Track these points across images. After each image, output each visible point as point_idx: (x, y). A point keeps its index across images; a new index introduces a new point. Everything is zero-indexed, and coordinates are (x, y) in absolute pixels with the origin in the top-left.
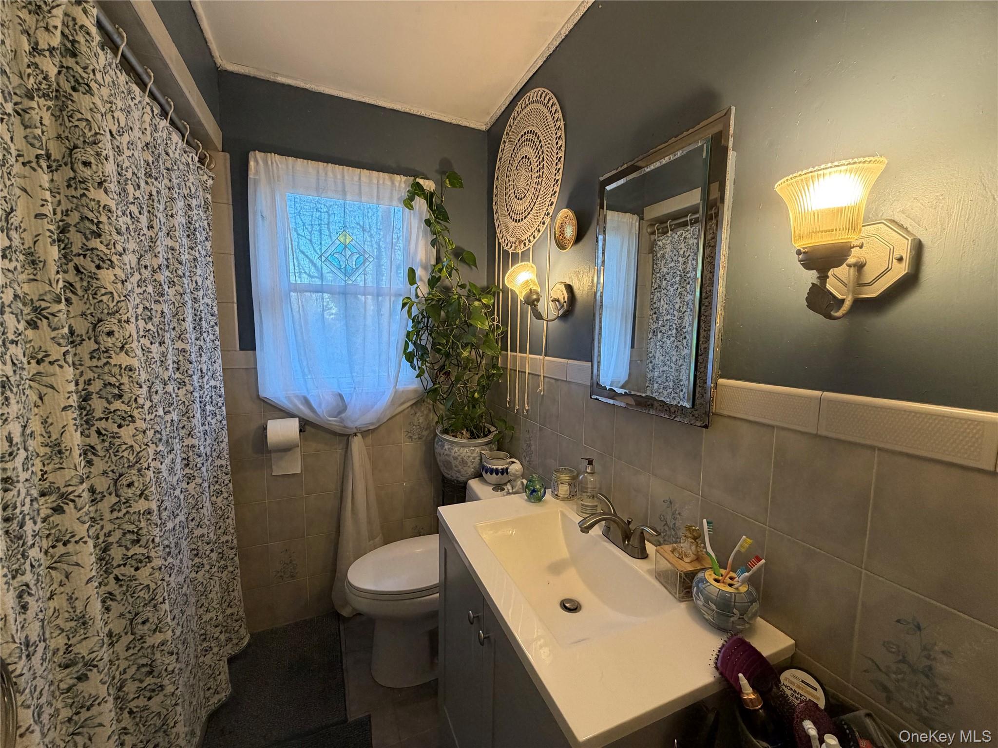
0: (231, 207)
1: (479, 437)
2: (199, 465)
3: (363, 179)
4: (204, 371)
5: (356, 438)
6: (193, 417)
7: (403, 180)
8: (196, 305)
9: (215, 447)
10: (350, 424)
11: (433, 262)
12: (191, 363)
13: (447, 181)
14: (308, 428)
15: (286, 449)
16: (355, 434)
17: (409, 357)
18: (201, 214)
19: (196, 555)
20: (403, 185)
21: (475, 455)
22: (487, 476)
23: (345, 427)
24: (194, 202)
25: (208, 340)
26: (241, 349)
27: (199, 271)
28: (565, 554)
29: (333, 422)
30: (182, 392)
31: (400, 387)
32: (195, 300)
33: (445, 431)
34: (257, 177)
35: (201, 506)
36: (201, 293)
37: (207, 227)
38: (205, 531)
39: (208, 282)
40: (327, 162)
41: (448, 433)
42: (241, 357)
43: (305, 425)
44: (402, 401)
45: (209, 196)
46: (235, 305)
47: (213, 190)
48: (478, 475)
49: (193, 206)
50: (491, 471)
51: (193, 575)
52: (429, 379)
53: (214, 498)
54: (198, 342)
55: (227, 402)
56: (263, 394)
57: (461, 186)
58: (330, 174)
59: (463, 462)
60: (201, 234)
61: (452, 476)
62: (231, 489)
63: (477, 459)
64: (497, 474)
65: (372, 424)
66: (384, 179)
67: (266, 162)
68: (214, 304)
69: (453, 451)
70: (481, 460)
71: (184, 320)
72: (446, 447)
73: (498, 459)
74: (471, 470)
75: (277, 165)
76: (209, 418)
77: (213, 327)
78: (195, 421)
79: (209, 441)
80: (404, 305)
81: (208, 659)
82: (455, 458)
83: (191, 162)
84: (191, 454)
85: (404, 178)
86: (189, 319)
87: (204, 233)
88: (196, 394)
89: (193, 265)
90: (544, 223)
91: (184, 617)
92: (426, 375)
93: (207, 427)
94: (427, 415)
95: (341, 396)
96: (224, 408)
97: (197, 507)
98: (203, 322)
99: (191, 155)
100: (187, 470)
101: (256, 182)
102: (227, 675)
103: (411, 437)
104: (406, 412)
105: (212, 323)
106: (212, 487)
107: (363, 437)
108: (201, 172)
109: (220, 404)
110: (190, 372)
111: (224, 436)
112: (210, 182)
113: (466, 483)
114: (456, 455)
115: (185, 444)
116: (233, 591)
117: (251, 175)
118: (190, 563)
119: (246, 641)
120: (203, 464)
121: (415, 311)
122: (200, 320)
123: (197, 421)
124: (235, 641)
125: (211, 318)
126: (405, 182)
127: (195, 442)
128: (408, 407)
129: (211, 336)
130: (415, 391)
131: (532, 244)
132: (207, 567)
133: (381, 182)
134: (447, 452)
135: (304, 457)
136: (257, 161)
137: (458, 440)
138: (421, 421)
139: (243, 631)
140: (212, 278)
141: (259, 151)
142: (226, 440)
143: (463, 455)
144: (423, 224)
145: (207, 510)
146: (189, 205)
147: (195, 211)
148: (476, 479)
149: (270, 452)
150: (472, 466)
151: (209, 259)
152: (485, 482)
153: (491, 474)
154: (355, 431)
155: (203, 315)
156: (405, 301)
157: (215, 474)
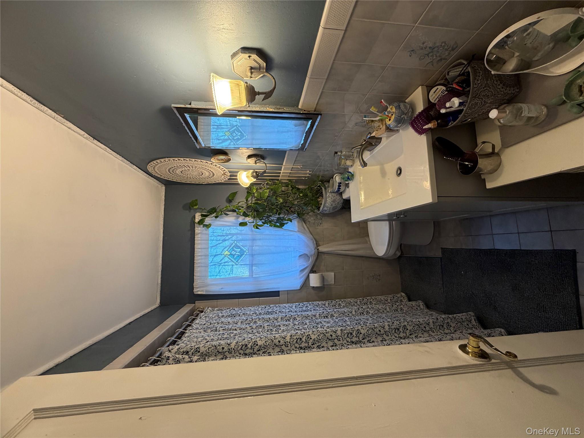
0: (218, 300)
1: (322, 193)
2: (327, 312)
3: (199, 247)
4: (289, 310)
5: (320, 249)
6: (308, 315)
7: (197, 229)
8: (262, 314)
9: (320, 306)
10: (313, 252)
11: (235, 214)
12: (286, 316)
13: (195, 207)
14: (314, 270)
15: (323, 279)
16: (318, 249)
17: (282, 225)
18: (224, 312)
19: (363, 313)
20: (200, 229)
21: (331, 196)
22: (341, 190)
23: (314, 254)
24: (220, 315)
25: (276, 309)
26: (279, 296)
27: (248, 313)
28: (377, 168)
29: (311, 260)
30: (298, 319)
31: (296, 229)
32: (260, 314)
33: (319, 208)
34: (205, 291)
35: (343, 312)
36: (257, 312)
37: (229, 310)
38: (354, 310)
39: (252, 309)
40: (194, 262)
41: (320, 207)
42: (282, 297)
43: (312, 271)
44: (303, 228)
45: (216, 309)
46: (260, 298)
47: (213, 307)
48: (341, 194)
49: (222, 315)
50: (339, 189)
51: (370, 315)
52: (293, 216)
53: (341, 307)
54: (277, 313)
55: (302, 302)
56: (299, 288)
57: (197, 200)
58: (199, 261)
59: (334, 201)
60: (233, 312)
61: (340, 206)
62: (338, 300)
63: (333, 194)
64: (341, 186)
65: (313, 242)
66: (198, 237)
67: (198, 288)
68: (261, 307)
69: (328, 206)
70: (333, 192)
71: (269, 318)
72: (326, 209)
73: (333, 185)
74: (338, 197)
75: (198, 283)
76: (308, 309)
77: (270, 307)
78: (309, 314)
79: (318, 309)
80: (257, 228)
81: (405, 309)
82: (332, 205)
83: (205, 316)
84: (322, 315)
85: (196, 228)
86: (269, 316)
87: (232, 311)
88: (299, 314)
89: (246, 315)
90: (216, 165)
91: (385, 318)
92: (291, 217)
93: (312, 309)
94: (310, 216)
95: (300, 256)
96: (304, 303)
97: (344, 313)
98: (269, 311)
99: (201, 316)
100: (329, 317)
101: (206, 291)
102: (413, 302)
103: (320, 224)
104: (308, 226)
105: (269, 307)
106: (337, 307)
107: (319, 246)
108: (206, 312)
109: (303, 304)
110: (290, 316)
111: (316, 303)
112: (210, 308)
113: (344, 200)
114: (330, 204)
115: (318, 318)
116: (381, 299)
117: (204, 293)
118: (365, 315)
119: (403, 294)
120: (327, 311)
121: (260, 223)
122: (268, 312)
123: (310, 313)
124: (402, 298)
125: (267, 308)
126: (198, 228)
127: (318, 314)
128: (306, 225)
129: (274, 308)
130: (298, 222)
131: (226, 169)
132: (368, 309)
133: (199, 239)
134: (329, 208)
135: (328, 271)
136: (198, 291)
137: (323, 203)
138: (313, 219)
139: (399, 295)
140: (250, 308)
141: (193, 290)
142: (318, 302)
143: (330, 201)
144: (218, 219)
145: (346, 310)
146: (222, 316)
147: (224, 314)
148: (343, 195)
149: (324, 285)
150: (336, 197)
151: (242, 309)
152: (344, 191)
153: (340, 189)
154: (316, 250)
155: (266, 311)
156: (255, 227)
157: (332, 306)
